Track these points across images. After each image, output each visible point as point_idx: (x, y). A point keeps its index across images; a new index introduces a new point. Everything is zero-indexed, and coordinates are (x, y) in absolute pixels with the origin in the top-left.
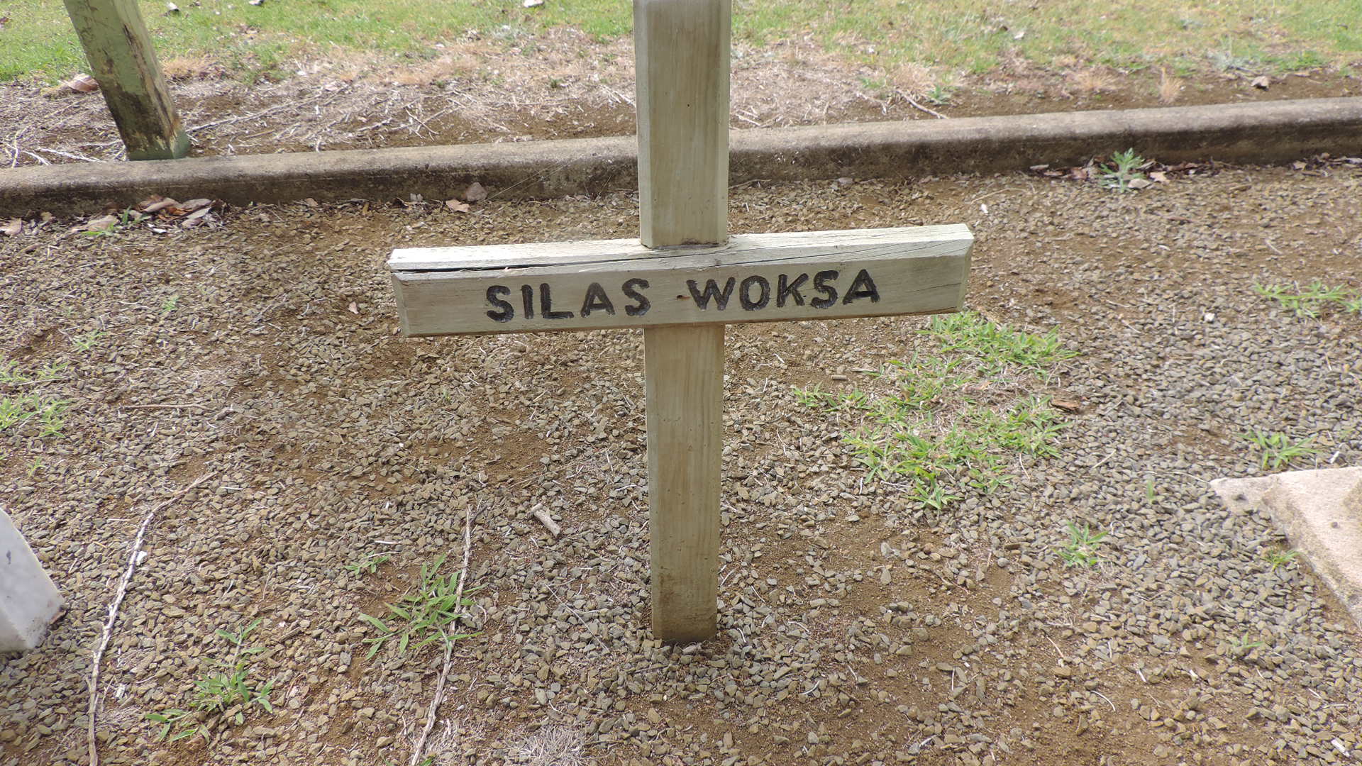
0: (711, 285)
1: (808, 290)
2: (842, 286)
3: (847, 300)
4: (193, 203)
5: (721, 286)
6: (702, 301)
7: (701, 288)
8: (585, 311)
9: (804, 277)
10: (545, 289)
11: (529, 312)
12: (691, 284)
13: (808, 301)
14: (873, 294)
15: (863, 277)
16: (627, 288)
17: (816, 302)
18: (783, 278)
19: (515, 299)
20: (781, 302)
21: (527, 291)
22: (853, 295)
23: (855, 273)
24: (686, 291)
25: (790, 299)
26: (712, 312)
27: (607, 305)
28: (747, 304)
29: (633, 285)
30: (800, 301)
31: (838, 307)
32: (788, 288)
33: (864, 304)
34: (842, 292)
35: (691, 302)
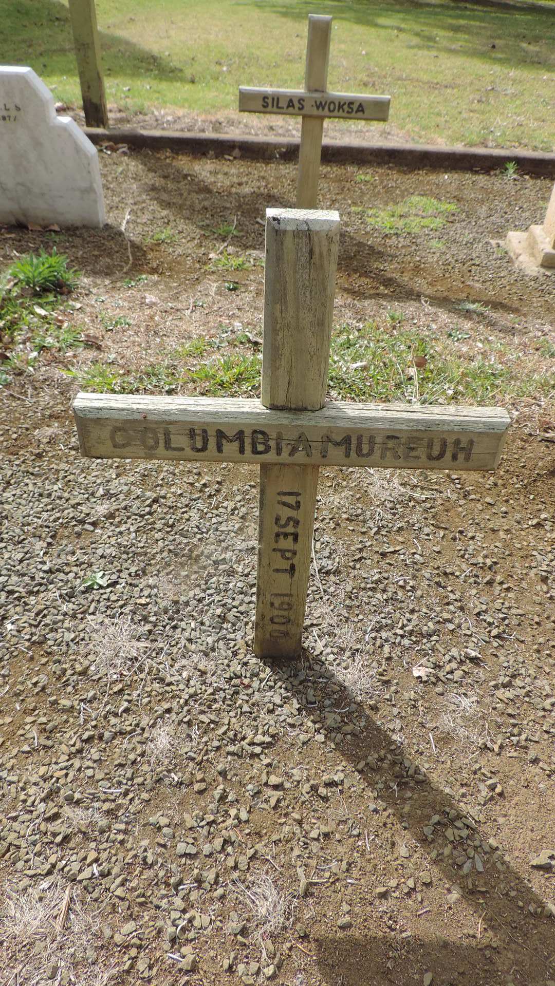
0: (321, 103)
1: (346, 107)
2: (355, 107)
3: (356, 112)
4: (120, 145)
5: (323, 103)
6: (318, 108)
7: (318, 103)
8: (287, 107)
9: (345, 104)
10: (278, 99)
11: (273, 106)
12: (316, 102)
13: (346, 110)
14: (363, 111)
15: (360, 105)
16: (299, 101)
17: (348, 112)
18: (340, 103)
19: (270, 101)
20: (339, 111)
21: (273, 99)
22: (357, 111)
23: (358, 104)
24: (314, 104)
25: (341, 110)
26: (320, 112)
27: (293, 106)
28: (330, 110)
29: (301, 100)
30: (343, 111)
31: (353, 115)
32: (341, 107)
33: (360, 114)
34: (355, 109)
35: (315, 108)
